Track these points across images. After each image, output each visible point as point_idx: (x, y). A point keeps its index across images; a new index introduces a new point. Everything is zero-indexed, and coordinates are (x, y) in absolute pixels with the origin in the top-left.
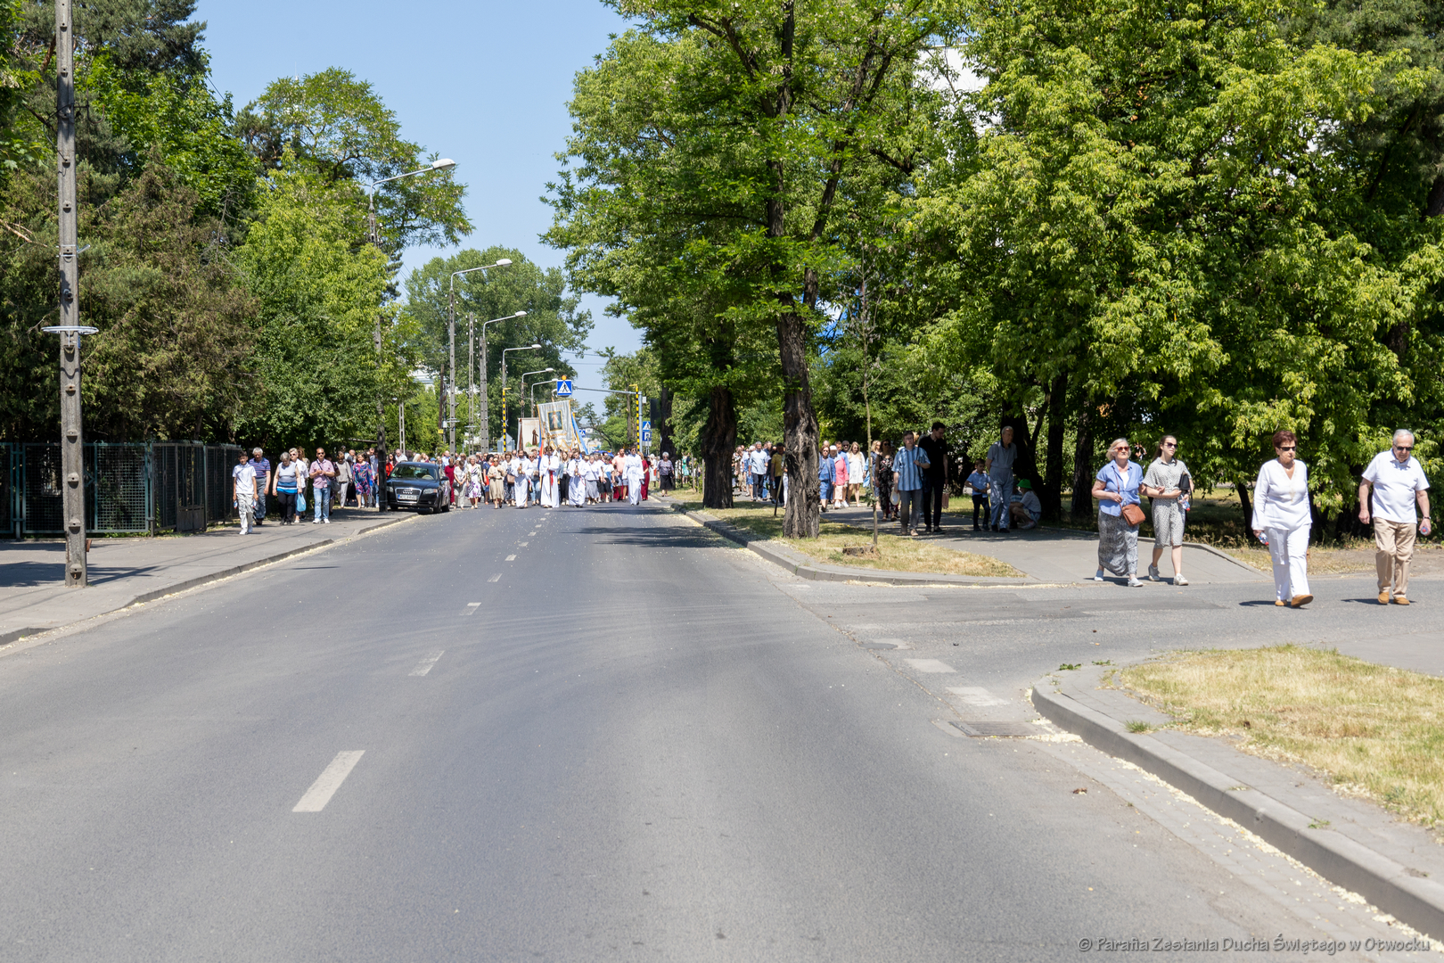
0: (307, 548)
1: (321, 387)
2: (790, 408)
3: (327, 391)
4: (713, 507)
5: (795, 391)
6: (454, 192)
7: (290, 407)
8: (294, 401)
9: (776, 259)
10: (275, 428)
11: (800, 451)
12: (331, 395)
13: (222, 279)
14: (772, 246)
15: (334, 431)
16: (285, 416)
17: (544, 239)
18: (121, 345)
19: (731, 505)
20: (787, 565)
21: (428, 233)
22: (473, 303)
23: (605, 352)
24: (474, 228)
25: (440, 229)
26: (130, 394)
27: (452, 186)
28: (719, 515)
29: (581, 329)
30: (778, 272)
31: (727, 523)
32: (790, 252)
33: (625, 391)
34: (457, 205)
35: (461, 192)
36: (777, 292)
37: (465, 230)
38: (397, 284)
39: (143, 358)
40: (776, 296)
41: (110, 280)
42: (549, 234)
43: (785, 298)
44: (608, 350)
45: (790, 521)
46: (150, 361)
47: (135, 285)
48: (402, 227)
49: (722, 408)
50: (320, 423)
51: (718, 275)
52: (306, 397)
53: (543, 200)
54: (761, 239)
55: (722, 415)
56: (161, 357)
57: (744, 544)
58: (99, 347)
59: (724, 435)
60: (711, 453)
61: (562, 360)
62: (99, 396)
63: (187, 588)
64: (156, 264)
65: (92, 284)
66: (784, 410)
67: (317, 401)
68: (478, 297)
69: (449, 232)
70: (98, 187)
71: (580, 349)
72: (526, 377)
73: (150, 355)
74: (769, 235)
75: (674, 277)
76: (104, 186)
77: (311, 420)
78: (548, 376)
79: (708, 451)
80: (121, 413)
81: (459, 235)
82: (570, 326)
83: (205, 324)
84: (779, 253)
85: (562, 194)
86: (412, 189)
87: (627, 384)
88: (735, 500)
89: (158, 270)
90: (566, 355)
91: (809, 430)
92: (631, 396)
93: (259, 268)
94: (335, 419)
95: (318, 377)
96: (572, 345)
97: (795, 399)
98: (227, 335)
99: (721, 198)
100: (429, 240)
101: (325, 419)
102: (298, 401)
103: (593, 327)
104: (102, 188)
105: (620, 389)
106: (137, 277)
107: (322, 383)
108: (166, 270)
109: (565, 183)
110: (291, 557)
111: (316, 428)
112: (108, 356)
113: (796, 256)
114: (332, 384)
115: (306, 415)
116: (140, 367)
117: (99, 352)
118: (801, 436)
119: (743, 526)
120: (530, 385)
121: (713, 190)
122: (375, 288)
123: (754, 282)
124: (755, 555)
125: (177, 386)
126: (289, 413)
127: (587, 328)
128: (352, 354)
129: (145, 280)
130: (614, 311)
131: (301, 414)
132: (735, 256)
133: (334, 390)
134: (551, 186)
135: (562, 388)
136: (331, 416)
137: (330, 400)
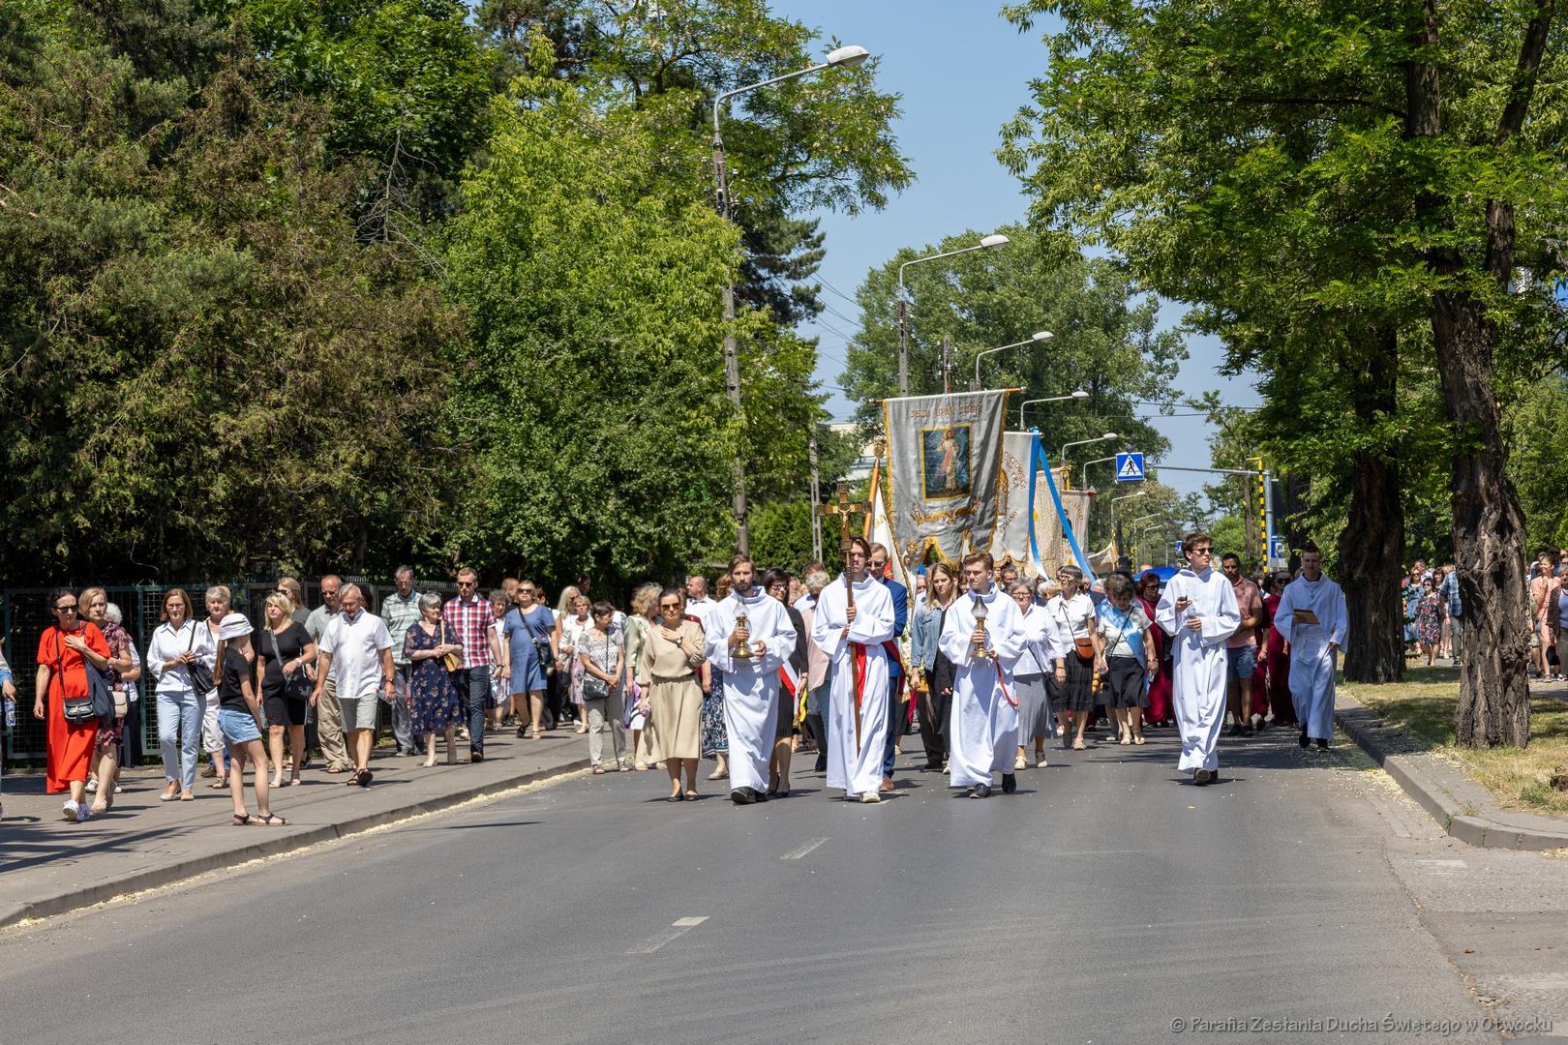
0: (527, 779)
1: (604, 471)
2: (1463, 485)
3: (617, 477)
4: (1361, 681)
5: (1471, 448)
6: (877, 109)
7: (546, 509)
8: (552, 497)
9: (1424, 182)
10: (520, 549)
11: (1487, 570)
12: (625, 486)
13: (397, 271)
14: (1413, 156)
15: (629, 552)
16: (537, 525)
18: (174, 400)
19: (1400, 674)
20: (1436, 810)
21: (829, 185)
22: (973, 325)
23: (1201, 400)
24: (913, 175)
25: (852, 177)
26: (197, 491)
27: (873, 97)
28: (1365, 697)
29: (1167, 362)
30: (1431, 210)
31: (1372, 715)
32: (1454, 169)
33: (1240, 470)
34: (881, 134)
35: (889, 109)
36: (1424, 248)
37: (898, 179)
38: (818, 289)
39: (221, 422)
40: (1420, 256)
41: (155, 276)
43: (1440, 260)
44: (1208, 398)
45: (1470, 713)
46: (233, 428)
47: (200, 283)
48: (783, 178)
49: (1375, 491)
50: (605, 537)
51: (1305, 217)
52: (577, 489)
54: (1386, 142)
55: (1376, 505)
56: (255, 418)
57: (1379, 760)
58: (130, 404)
59: (1381, 541)
60: (1355, 577)
61: (1137, 419)
62: (141, 497)
63: (178, 879)
64: (240, 246)
65: (120, 284)
66: (1451, 487)
67: (598, 497)
68: (981, 314)
69: (868, 183)
70: (148, 104)
71: (1167, 398)
72: (1073, 451)
73: (235, 415)
74: (1408, 134)
75: (1218, 226)
76: (159, 102)
77: (585, 532)
78: (1111, 447)
79: (1351, 575)
80: (185, 529)
81: (885, 189)
83: (338, 355)
84: (1431, 169)
86: (798, 108)
87: (1242, 456)
88: (1410, 664)
89: (247, 255)
90: (1144, 410)
91: (1502, 527)
92: (1252, 478)
93: (489, 253)
94: (631, 529)
95: (600, 451)
96: (1150, 391)
97: (1472, 464)
98: (390, 375)
100: (828, 201)
101: (614, 532)
102: (560, 495)
103: (1186, 356)
104: (156, 108)
105: (1232, 466)
106: (204, 269)
107: (608, 462)
108: (264, 256)
110: (481, 798)
111: (595, 546)
112: (150, 419)
113: (1464, 174)
114: (625, 464)
115: (575, 524)
116: (213, 441)
117: (131, 412)
118: (1487, 540)
119: (1396, 719)
120: (1080, 465)
122: (710, 282)
123: (1379, 231)
124: (1392, 784)
125: (291, 474)
126: (543, 520)
127: (1178, 359)
128: (666, 407)
129: (219, 275)
130: (1199, 323)
131: (565, 519)
132: (1337, 178)
133: (632, 476)
135: (1125, 468)
136: (626, 524)
137: (621, 495)
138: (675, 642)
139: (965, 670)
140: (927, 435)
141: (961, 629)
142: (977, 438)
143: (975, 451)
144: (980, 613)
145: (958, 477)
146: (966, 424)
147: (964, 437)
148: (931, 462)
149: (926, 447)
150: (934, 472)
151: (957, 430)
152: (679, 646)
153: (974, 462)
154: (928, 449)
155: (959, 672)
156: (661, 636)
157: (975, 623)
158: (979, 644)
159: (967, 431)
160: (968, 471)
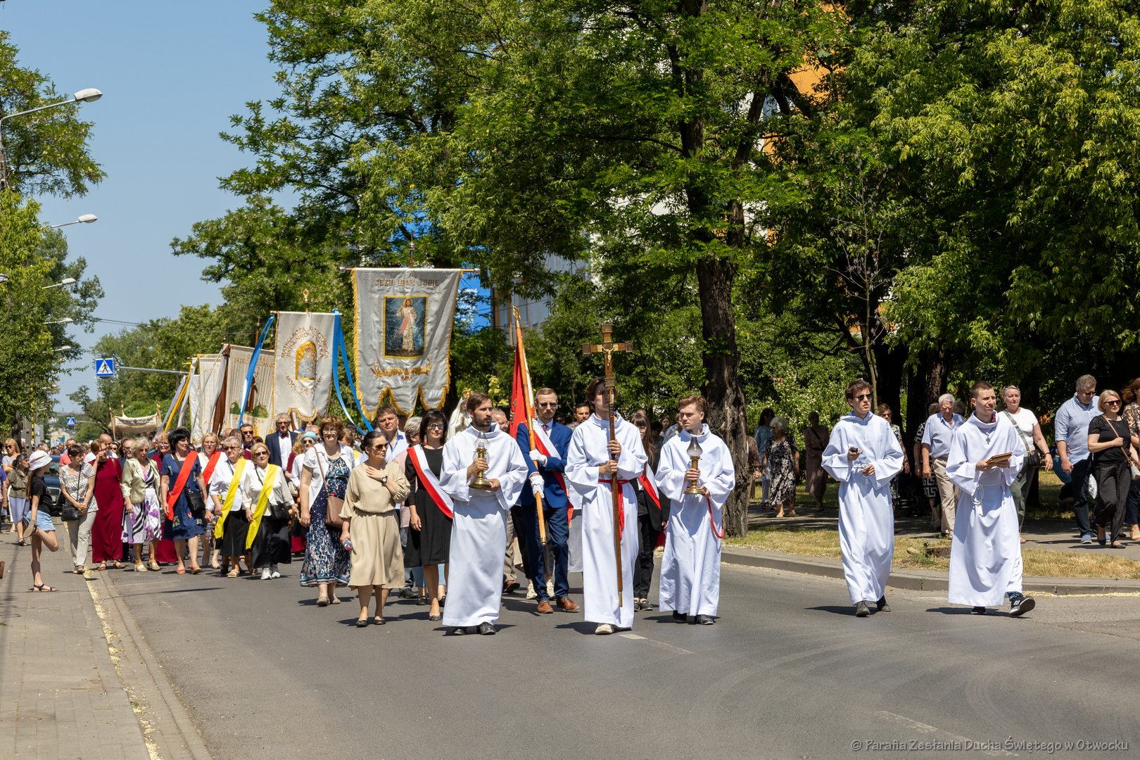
5: (722, 354)
6: (79, 131)
11: (729, 428)
17: (226, 183)
21: (49, 180)
24: (104, 174)
25: (63, 175)
27: (76, 124)
29: (88, 300)
34: (83, 147)
35: (87, 131)
37: (94, 177)
42: (232, 178)
48: (17, 173)
53: (224, 136)
61: (68, 337)
69: (75, 178)
71: (90, 323)
81: (86, 182)
82: (77, 296)
85: (250, 128)
91: (737, 403)
96: (78, 318)
97: (721, 364)
99: (646, 114)
100: (51, 188)
103: (101, 297)
109: (254, 115)
118: (728, 410)
121: (637, 105)
127: (95, 297)
134: (237, 120)
135: (102, 368)
138: (380, 480)
139: (678, 505)
140: (389, 301)
141: (674, 465)
142: (433, 308)
143: (430, 319)
144: (694, 453)
145: (415, 340)
146: (424, 295)
147: (422, 306)
148: (392, 324)
149: (387, 312)
150: (393, 333)
151: (416, 300)
152: (384, 484)
153: (428, 328)
154: (389, 313)
155: (672, 507)
156: (365, 475)
157: (688, 460)
158: (690, 482)
159: (424, 301)
160: (423, 336)
